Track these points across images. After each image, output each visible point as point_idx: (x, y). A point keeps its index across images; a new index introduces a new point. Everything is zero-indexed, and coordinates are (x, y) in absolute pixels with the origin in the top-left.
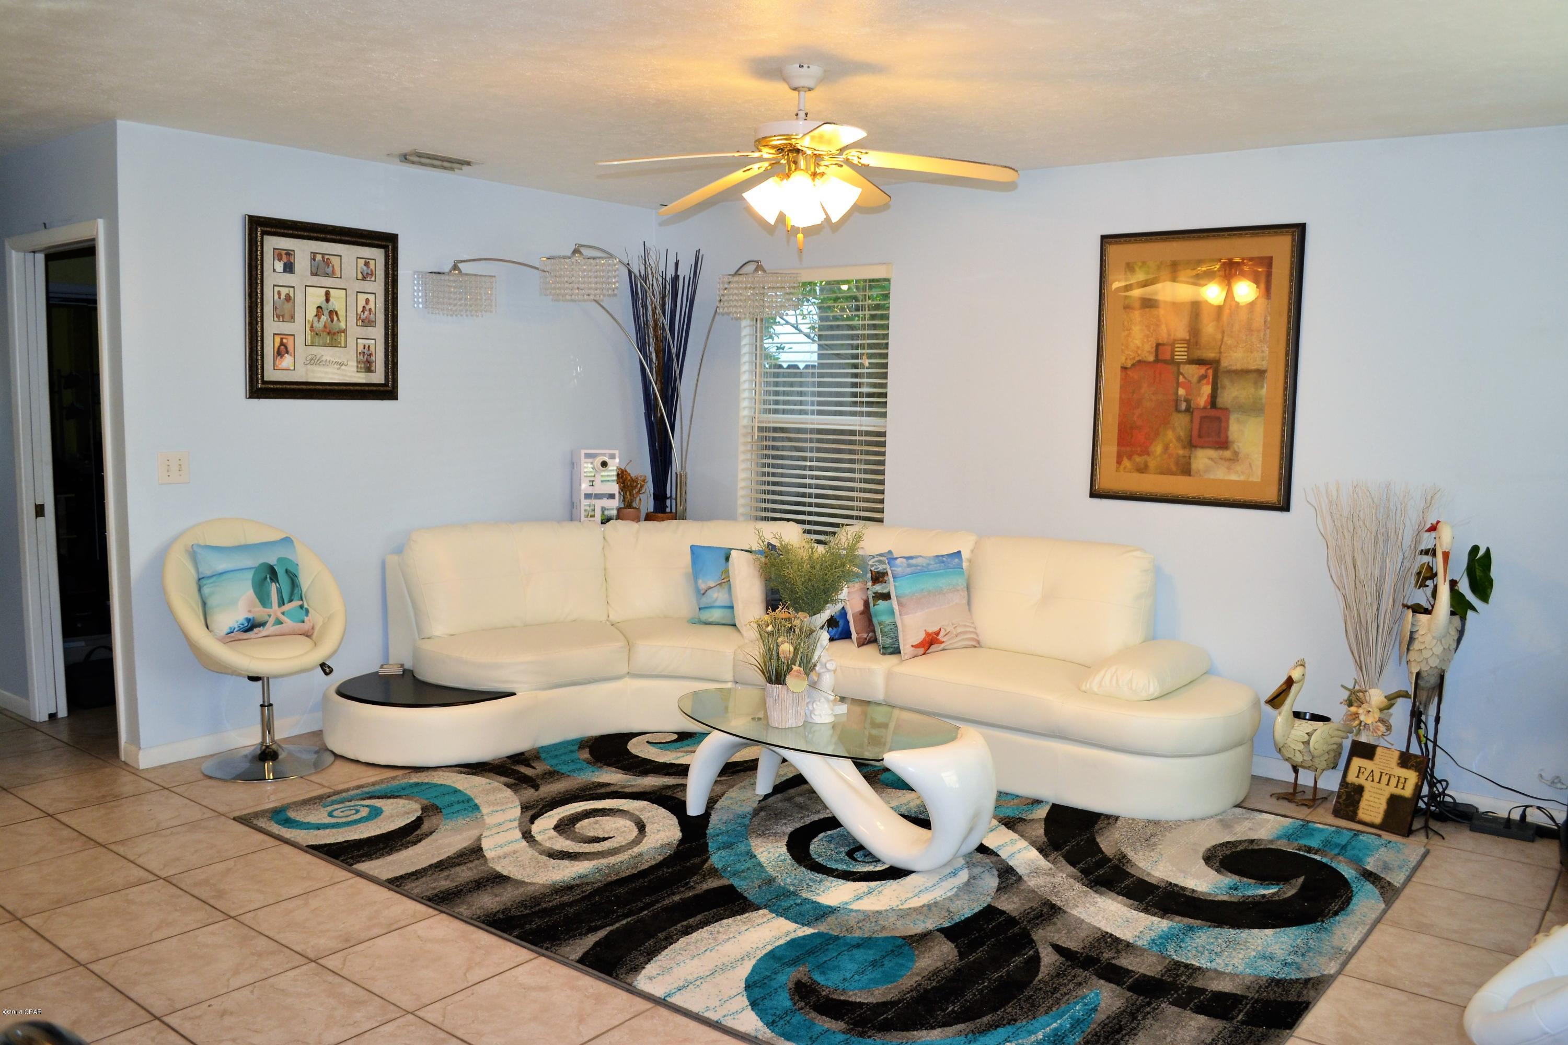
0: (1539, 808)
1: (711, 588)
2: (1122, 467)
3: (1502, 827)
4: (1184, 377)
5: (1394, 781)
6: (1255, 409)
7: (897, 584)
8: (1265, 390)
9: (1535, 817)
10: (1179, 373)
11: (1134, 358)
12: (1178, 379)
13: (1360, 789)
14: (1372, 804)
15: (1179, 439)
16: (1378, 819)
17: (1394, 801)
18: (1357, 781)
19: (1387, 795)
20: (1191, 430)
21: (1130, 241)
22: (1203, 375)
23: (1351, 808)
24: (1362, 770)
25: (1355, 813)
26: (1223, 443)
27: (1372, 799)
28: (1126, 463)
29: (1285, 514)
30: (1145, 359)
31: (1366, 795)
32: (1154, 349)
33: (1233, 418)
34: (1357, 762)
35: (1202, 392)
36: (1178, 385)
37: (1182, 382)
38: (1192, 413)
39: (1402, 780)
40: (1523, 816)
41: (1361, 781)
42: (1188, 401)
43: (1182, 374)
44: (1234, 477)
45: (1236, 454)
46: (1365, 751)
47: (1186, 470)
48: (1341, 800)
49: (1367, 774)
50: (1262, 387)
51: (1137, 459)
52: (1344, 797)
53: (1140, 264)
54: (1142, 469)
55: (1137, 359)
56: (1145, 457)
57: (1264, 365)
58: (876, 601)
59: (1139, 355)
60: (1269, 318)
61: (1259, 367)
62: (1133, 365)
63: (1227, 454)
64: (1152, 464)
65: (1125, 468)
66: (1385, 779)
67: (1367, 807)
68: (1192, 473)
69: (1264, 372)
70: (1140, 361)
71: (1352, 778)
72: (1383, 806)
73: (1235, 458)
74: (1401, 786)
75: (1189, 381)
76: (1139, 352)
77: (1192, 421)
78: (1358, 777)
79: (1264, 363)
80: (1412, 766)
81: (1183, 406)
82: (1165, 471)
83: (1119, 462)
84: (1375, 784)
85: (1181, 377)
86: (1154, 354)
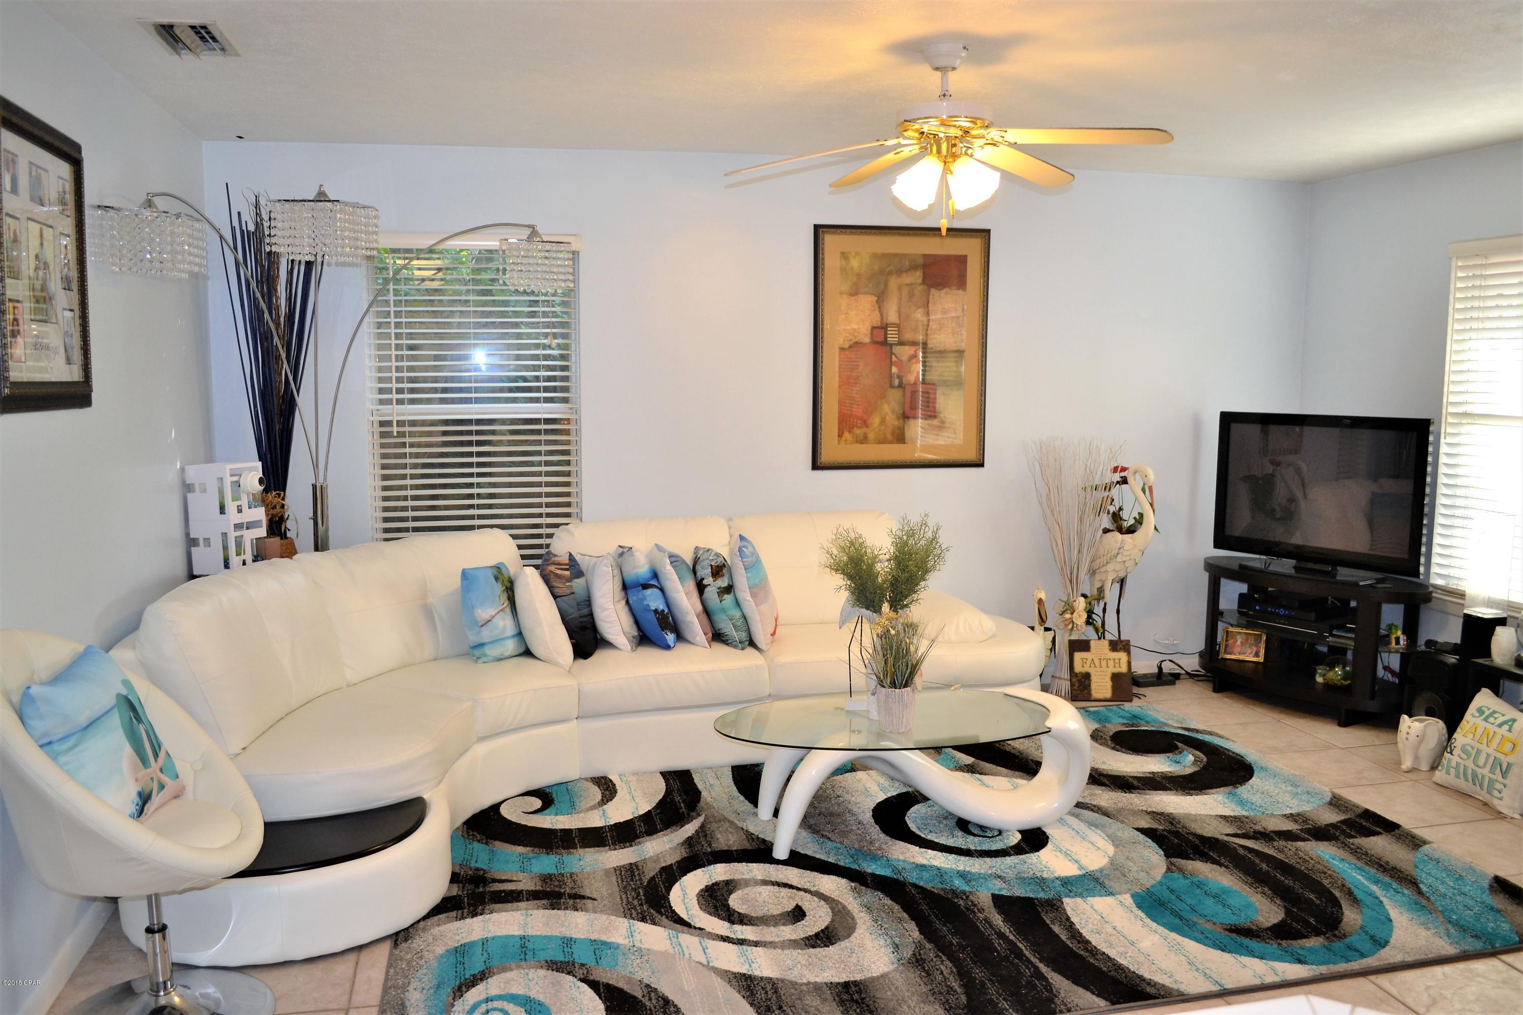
0: (1170, 661)
1: (494, 616)
2: (844, 438)
3: (1155, 679)
4: (896, 357)
5: (1111, 663)
6: (958, 383)
7: (749, 575)
8: (963, 367)
9: (1167, 668)
10: (892, 353)
11: (851, 340)
12: (891, 358)
13: (1087, 676)
14: (1100, 684)
15: (893, 411)
16: (1108, 694)
17: (1116, 677)
18: (1084, 670)
19: (1110, 675)
20: (904, 403)
21: (846, 232)
22: (912, 355)
23: (1086, 692)
24: (1085, 661)
25: (1089, 694)
26: (931, 413)
27: (1099, 680)
28: (847, 435)
29: (980, 469)
30: (861, 341)
31: (1094, 679)
32: (869, 332)
33: (939, 391)
34: (1078, 656)
35: (912, 369)
36: (891, 364)
37: (895, 362)
38: (904, 388)
39: (1117, 661)
40: (1160, 668)
41: (1087, 669)
42: (899, 377)
43: (894, 354)
44: (941, 442)
45: (943, 422)
46: (1081, 646)
47: (900, 438)
48: (1075, 688)
49: (1089, 662)
50: (961, 365)
51: (858, 432)
52: (1077, 685)
53: (854, 254)
54: (864, 440)
55: (854, 340)
56: (864, 429)
57: (963, 346)
58: (722, 597)
59: (855, 337)
60: (966, 307)
61: (959, 348)
62: (850, 347)
63: (935, 422)
64: (871, 436)
65: (846, 440)
66: (1104, 663)
67: (1097, 688)
68: (906, 441)
69: (963, 352)
70: (856, 343)
71: (1078, 668)
72: (1109, 684)
73: (942, 427)
74: (1117, 665)
75: (901, 360)
76: (856, 334)
77: (904, 395)
78: (1083, 667)
79: (963, 344)
80: (1121, 648)
81: (896, 382)
82: (883, 441)
83: (840, 435)
84: (1098, 669)
85: (893, 356)
86: (869, 336)
